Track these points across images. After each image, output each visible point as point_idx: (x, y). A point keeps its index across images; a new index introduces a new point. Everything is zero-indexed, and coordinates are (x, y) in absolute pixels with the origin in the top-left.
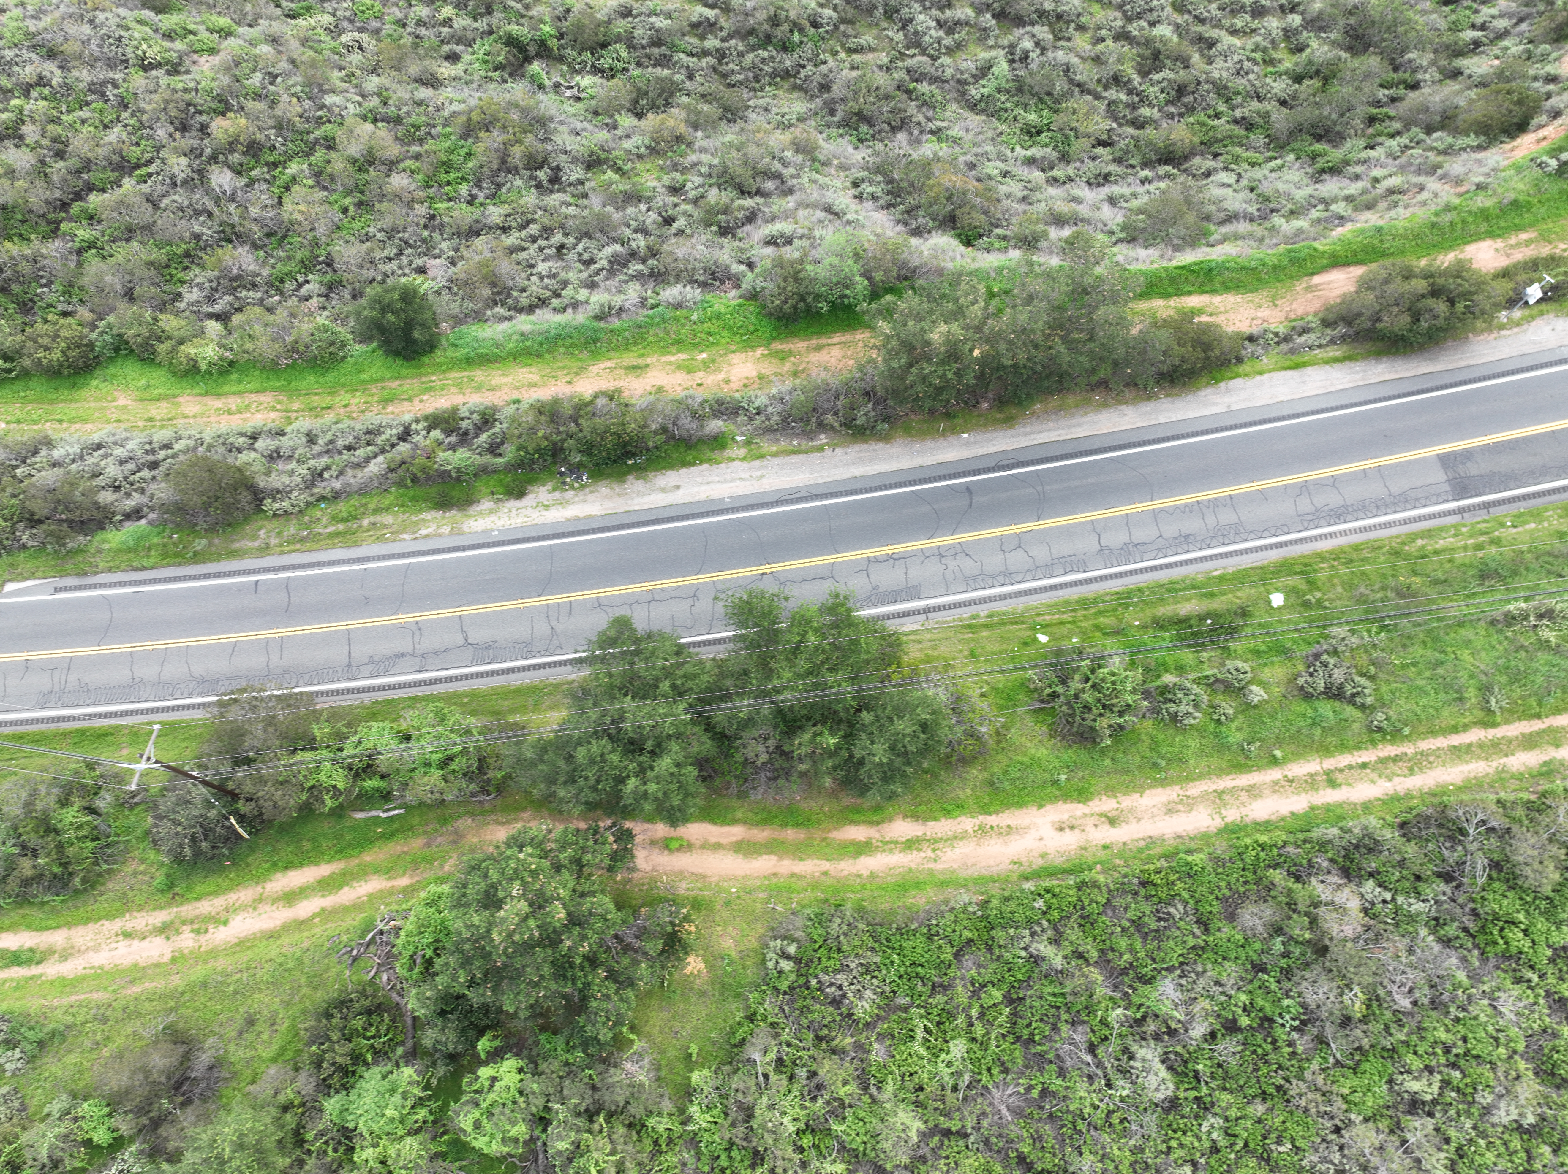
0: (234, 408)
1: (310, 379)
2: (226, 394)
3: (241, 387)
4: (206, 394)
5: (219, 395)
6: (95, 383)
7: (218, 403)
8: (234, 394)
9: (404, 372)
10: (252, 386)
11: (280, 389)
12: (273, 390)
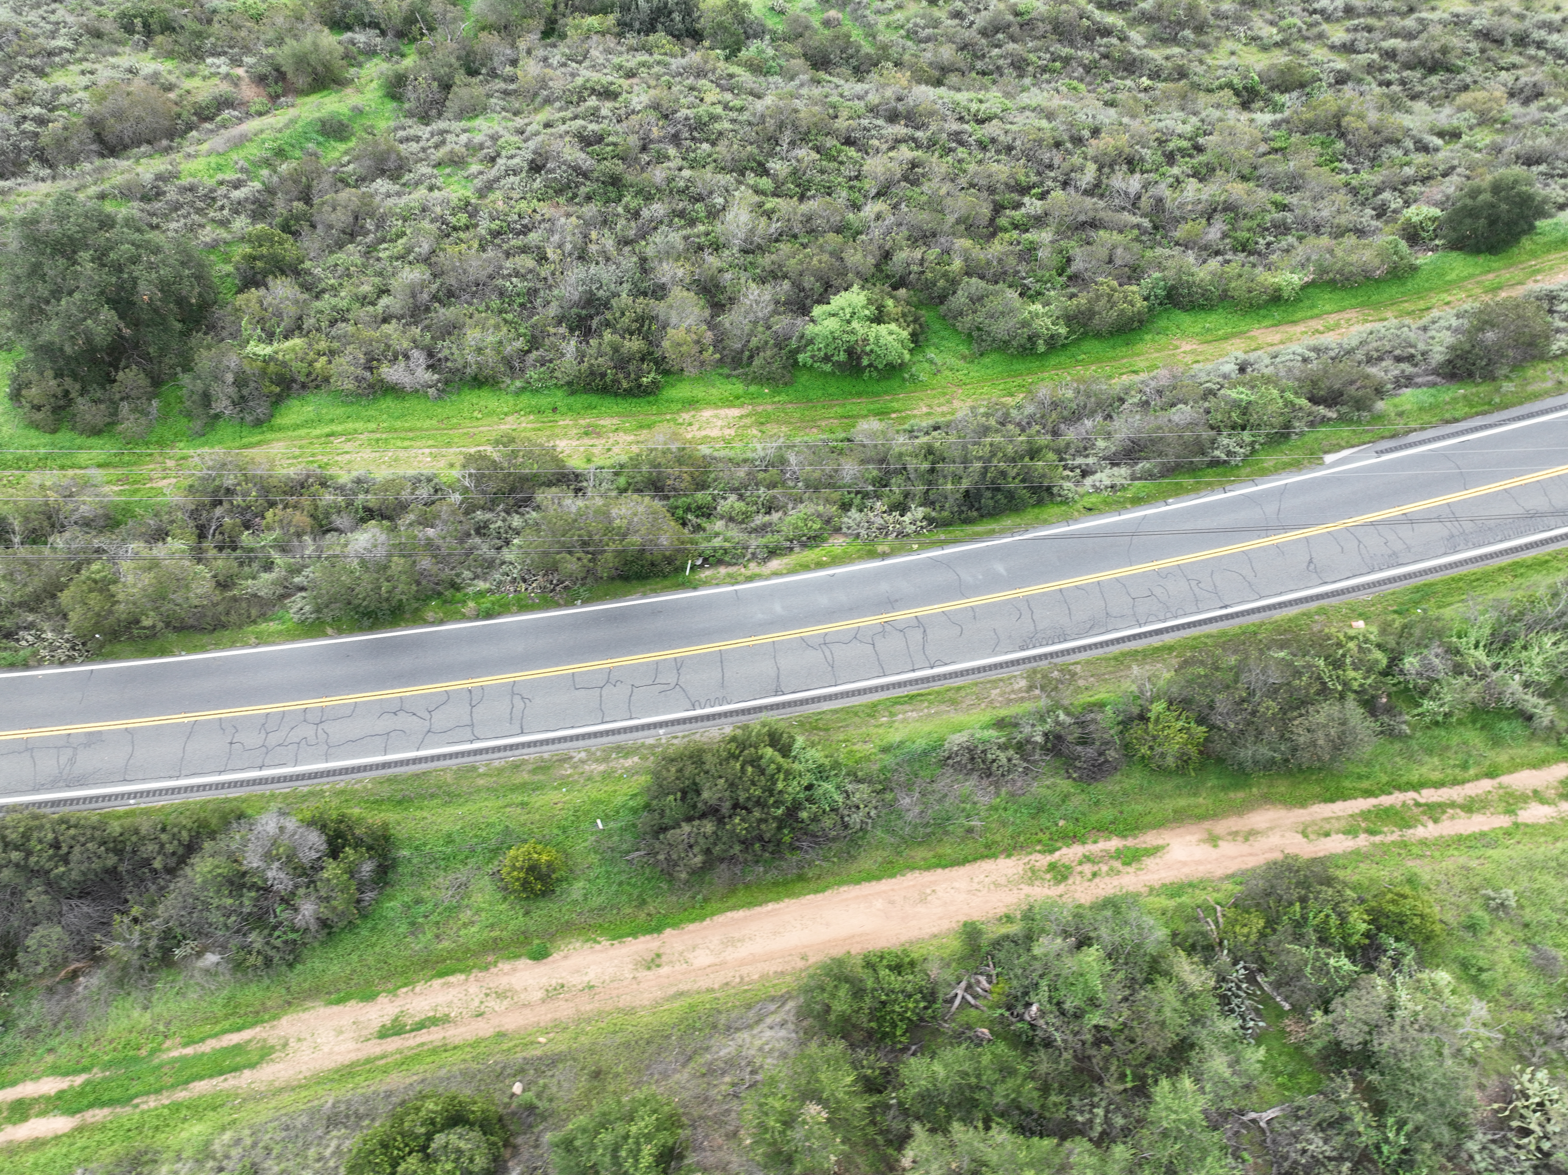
0: (1321, 329)
1: (1393, 290)
2: (1303, 320)
3: (1316, 311)
4: (1279, 324)
5: (1294, 322)
6: (1148, 337)
7: (1300, 328)
8: (1312, 318)
9: (1495, 265)
10: (1328, 307)
11: (1362, 305)
12: (1353, 307)
